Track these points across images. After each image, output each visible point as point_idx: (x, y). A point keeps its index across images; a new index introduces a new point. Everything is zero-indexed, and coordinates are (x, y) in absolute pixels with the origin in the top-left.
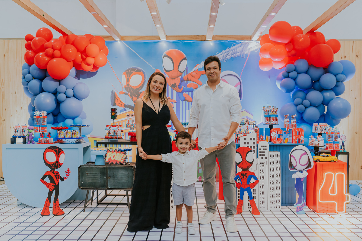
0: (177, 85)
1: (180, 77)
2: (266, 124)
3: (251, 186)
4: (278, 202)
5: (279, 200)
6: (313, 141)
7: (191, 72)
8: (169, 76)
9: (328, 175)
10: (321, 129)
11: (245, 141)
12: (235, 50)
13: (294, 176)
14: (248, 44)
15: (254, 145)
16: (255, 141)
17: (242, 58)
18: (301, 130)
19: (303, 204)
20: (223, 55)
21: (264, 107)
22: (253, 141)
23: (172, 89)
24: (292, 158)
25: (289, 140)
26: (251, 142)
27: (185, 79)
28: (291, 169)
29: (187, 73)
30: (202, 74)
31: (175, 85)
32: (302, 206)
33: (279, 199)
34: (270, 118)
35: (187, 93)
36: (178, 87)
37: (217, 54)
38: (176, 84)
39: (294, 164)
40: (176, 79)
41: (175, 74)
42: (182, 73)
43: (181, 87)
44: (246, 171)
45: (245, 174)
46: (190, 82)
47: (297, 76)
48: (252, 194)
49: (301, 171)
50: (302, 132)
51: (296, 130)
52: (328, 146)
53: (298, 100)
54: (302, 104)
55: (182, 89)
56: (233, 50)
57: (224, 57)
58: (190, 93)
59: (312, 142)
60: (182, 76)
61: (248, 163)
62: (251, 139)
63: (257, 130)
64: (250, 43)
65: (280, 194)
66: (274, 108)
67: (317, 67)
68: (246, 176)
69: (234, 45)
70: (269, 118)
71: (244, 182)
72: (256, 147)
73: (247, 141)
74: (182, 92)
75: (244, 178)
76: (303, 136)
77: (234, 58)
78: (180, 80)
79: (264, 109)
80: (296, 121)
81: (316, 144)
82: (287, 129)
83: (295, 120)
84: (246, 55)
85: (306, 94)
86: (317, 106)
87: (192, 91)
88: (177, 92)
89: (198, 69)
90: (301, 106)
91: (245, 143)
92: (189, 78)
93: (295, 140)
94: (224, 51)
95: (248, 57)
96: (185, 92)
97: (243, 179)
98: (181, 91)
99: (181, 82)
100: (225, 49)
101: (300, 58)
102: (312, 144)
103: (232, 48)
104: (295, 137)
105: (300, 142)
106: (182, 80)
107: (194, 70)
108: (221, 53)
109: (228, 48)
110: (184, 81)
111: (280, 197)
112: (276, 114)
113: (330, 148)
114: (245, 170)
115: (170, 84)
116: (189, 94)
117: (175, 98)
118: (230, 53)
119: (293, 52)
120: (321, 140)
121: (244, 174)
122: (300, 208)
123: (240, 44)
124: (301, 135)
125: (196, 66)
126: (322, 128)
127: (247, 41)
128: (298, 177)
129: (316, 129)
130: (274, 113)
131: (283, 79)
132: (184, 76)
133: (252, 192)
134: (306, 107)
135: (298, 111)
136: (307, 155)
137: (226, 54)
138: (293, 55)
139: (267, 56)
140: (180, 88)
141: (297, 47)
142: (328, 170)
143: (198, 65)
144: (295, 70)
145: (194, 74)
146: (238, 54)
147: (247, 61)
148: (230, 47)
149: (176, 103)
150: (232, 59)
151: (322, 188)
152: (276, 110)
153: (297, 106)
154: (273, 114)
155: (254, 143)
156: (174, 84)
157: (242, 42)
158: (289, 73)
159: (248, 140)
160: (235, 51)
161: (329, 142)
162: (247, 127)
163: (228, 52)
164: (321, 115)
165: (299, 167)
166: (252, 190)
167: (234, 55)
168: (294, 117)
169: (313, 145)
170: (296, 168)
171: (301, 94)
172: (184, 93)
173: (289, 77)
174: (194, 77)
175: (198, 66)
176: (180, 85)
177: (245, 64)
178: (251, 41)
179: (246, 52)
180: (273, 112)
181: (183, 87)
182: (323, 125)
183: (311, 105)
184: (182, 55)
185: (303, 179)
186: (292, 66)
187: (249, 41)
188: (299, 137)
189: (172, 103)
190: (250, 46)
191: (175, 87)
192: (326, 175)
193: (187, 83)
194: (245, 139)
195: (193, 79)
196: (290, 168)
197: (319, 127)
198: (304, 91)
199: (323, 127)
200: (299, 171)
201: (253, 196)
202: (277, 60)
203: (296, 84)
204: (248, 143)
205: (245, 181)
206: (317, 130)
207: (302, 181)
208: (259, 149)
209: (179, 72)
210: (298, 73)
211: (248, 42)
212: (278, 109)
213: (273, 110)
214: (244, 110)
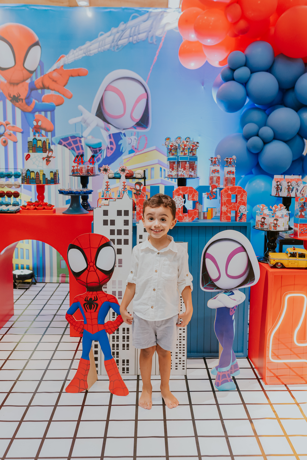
0: (23, 96)
1: (28, 81)
2: (171, 177)
3: (107, 327)
4: (180, 356)
5: (182, 352)
6: (264, 218)
7: (50, 70)
8: (6, 79)
9: (292, 300)
10: (288, 189)
11: (106, 218)
12: (137, 28)
13: (213, 304)
14: (161, 15)
15: (126, 227)
16: (130, 218)
17: (151, 43)
18: (239, 192)
19: (231, 368)
20: (111, 38)
21: (168, 139)
22: (123, 218)
23: (14, 106)
24: (208, 260)
25: (216, 213)
26: (119, 221)
27: (37, 86)
28: (205, 288)
29: (42, 73)
30: (72, 76)
31: (18, 97)
32: (229, 372)
33: (182, 349)
34: (178, 162)
35: (43, 113)
36: (24, 101)
37: (102, 35)
38: (20, 96)
39: (213, 273)
40: (20, 85)
41: (17, 76)
42: (31, 72)
43: (31, 102)
44: (95, 293)
45: (93, 299)
46: (47, 92)
47: (249, 76)
48: (111, 348)
49: (230, 292)
50: (242, 196)
51: (230, 192)
52: (297, 229)
53: (251, 127)
54: (257, 135)
55: (32, 106)
56: (131, 29)
57: (115, 41)
58: (49, 113)
59: (263, 220)
60: (31, 80)
61: (101, 274)
62: (119, 213)
63: (140, 190)
64: (165, 14)
65: (186, 338)
66: (187, 142)
67: (290, 57)
68: (97, 305)
69: (134, 17)
70: (175, 165)
71: (92, 319)
72: (131, 232)
73: (109, 218)
74: (33, 112)
75: (91, 308)
76: (244, 204)
77: (134, 44)
78: (28, 88)
79: (167, 143)
80: (235, 171)
81: (270, 225)
82: (211, 189)
83: (233, 169)
84: (159, 39)
85: (268, 115)
86: (288, 139)
87: (52, 110)
88: (23, 111)
89: (62, 66)
90: (255, 140)
91: (105, 222)
92: (47, 84)
93: (225, 214)
94: (114, 30)
95: (161, 43)
96: (40, 111)
97: (89, 311)
98: (30, 109)
99: (31, 92)
100: (117, 26)
101: (258, 39)
102: (263, 224)
103: (131, 23)
104: (227, 206)
105: (238, 219)
106: (33, 88)
107: (55, 67)
108: (109, 33)
109: (122, 22)
110: (37, 89)
111: (185, 346)
112: (194, 154)
113: (301, 233)
114: (93, 291)
115: (10, 96)
116: (46, 116)
117: (19, 124)
118: (127, 33)
119: (242, 24)
120: (282, 217)
121: (91, 299)
122: (224, 376)
123: (146, 16)
124: (240, 203)
125: (59, 60)
126: (291, 187)
127: (159, 10)
128: (221, 305)
129: (278, 188)
130: (186, 152)
131: (221, 84)
132: (37, 79)
133: (111, 343)
134: (265, 142)
135: (249, 150)
136: (244, 253)
137: (118, 35)
138: (242, 32)
139: (193, 37)
140: (28, 103)
141: (250, 14)
142: (294, 287)
143: (63, 57)
144: (246, 65)
145: (55, 75)
146: (142, 36)
147: (159, 50)
148: (126, 21)
149: (22, 133)
150: (131, 45)
151: (279, 330)
152: (193, 146)
153: (247, 138)
154: (185, 154)
155: (126, 223)
156: (16, 96)
157: (150, 10)
158: (233, 70)
159: (112, 215)
160: (137, 30)
161: (301, 221)
162: (124, 183)
163: (123, 31)
164: (295, 158)
165: (224, 282)
166: (110, 336)
167: (135, 37)
168: (230, 162)
169: (265, 227)
170: (217, 284)
171: (257, 115)
172: (37, 113)
173: (233, 79)
174: (55, 81)
175: (62, 60)
176: (28, 97)
177: (156, 57)
178: (168, 10)
179: (158, 33)
180: (184, 149)
181: (34, 101)
182: (293, 180)
183: (276, 137)
184: (31, 36)
185: (233, 310)
186: (239, 56)
187: (163, 10)
188: (234, 207)
189: (15, 133)
190: (164, 21)
191: (18, 102)
192: (290, 299)
193: (43, 93)
194: (106, 213)
195: (53, 85)
196: (203, 286)
197: (285, 185)
198: (265, 110)
199: (294, 183)
200: (225, 292)
201: (112, 351)
202: (209, 42)
203: (248, 94)
204: (113, 222)
205: (94, 315)
206: (281, 190)
207: (231, 314)
208: (138, 237)
209: (25, 72)
210: (253, 72)
211: (161, 12)
212: (198, 143)
213: (185, 146)
214: (154, 148)
